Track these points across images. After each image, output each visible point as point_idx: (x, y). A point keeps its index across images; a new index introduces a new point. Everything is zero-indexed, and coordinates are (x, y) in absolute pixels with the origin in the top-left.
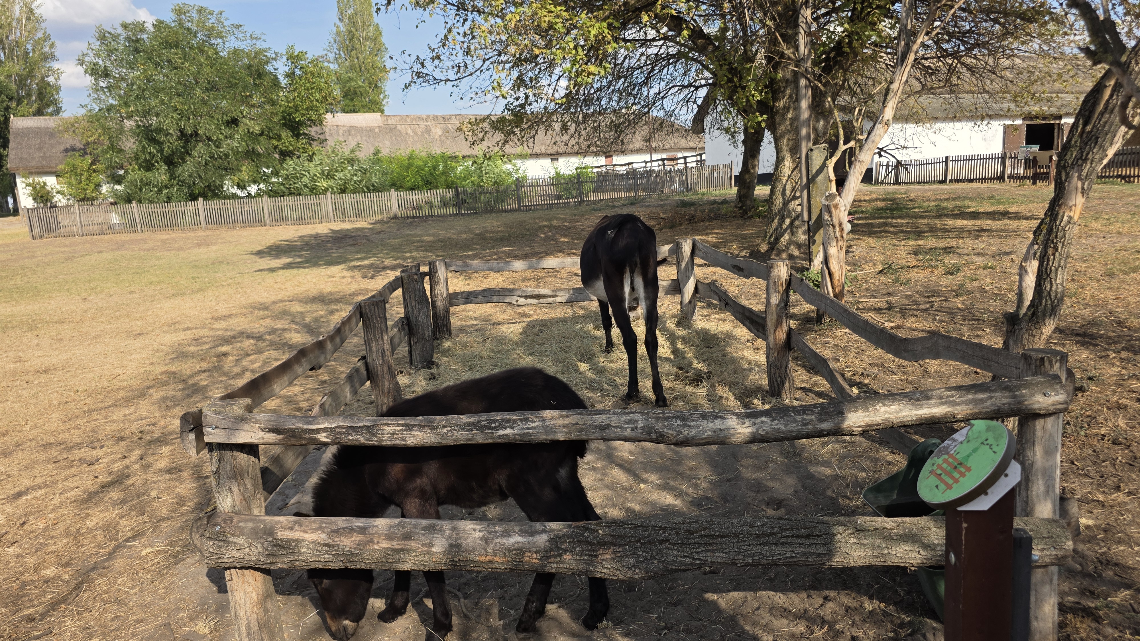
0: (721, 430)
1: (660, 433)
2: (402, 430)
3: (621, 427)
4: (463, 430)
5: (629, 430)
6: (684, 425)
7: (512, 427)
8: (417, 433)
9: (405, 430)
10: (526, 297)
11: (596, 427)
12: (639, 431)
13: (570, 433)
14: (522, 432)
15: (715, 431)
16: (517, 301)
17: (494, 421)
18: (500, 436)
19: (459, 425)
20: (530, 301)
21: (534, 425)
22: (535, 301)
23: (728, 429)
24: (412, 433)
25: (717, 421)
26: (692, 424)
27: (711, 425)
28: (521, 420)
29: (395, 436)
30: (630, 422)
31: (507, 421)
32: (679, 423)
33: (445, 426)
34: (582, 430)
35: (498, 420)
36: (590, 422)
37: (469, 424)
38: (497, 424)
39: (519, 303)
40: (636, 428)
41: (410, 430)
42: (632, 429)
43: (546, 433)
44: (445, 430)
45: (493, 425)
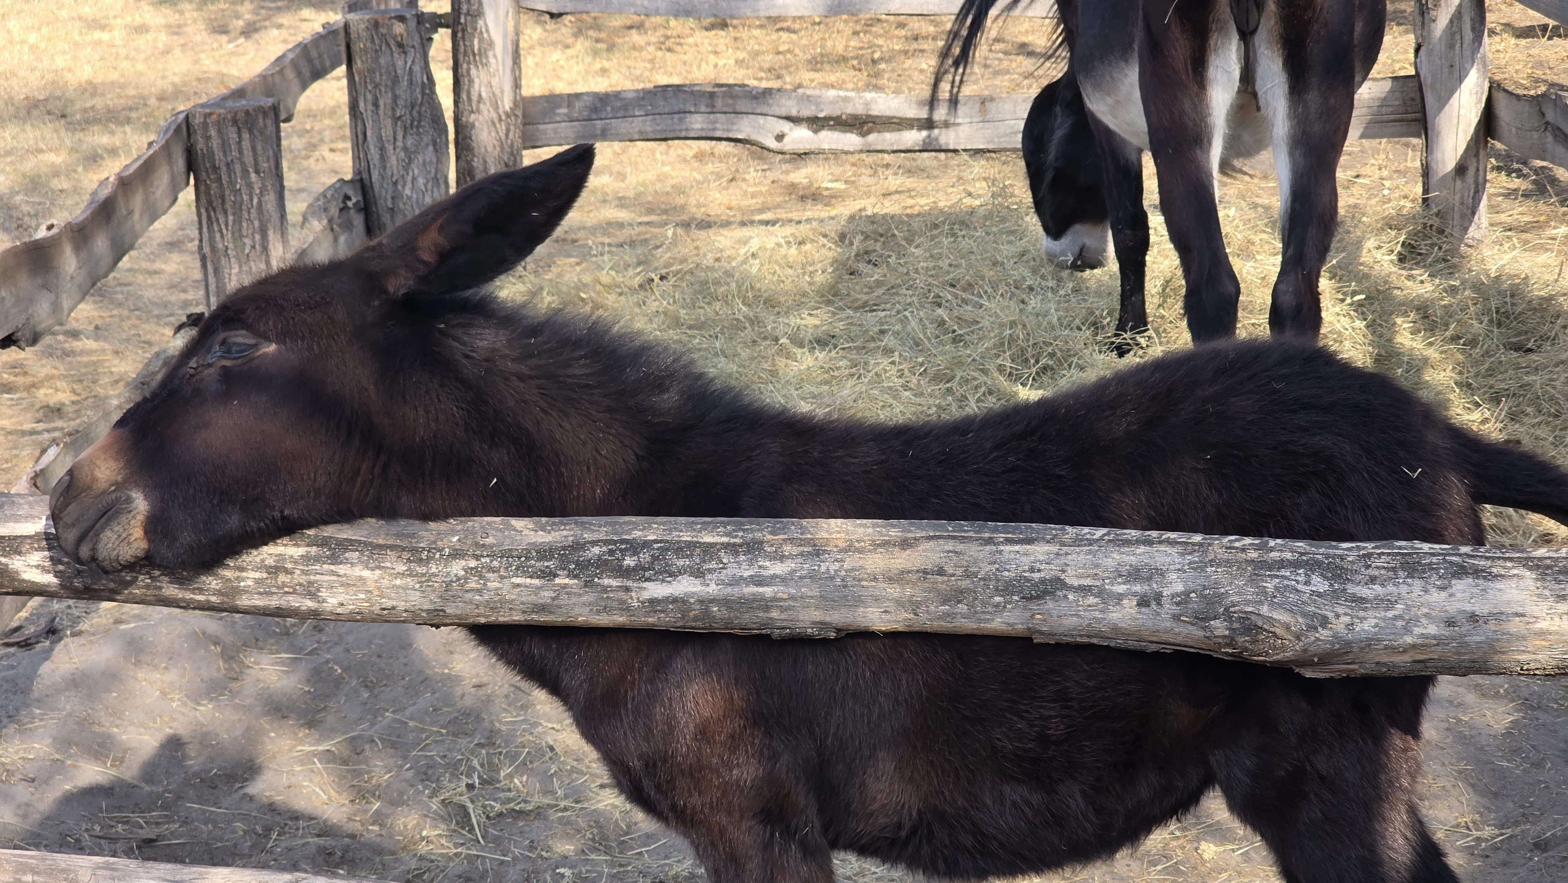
0: (1473, 618)
1: (1245, 618)
2: (306, 559)
3: (1101, 593)
4: (521, 570)
5: (1130, 606)
6: (1335, 595)
7: (698, 573)
8: (359, 571)
9: (317, 559)
10: (816, 123)
11: (1008, 588)
12: (1168, 608)
13: (914, 606)
14: (735, 591)
15: (1450, 623)
16: (780, 137)
17: (634, 547)
18: (653, 601)
19: (507, 554)
20: (829, 139)
21: (777, 568)
22: (851, 140)
23: (1498, 616)
24: (342, 569)
25: (1462, 586)
26: (1364, 592)
27: (1436, 597)
28: (733, 549)
29: (282, 578)
30: (1135, 575)
31: (681, 549)
32: (1320, 584)
33: (456, 554)
34: (956, 596)
35: (647, 544)
36: (986, 569)
37: (544, 553)
38: (645, 557)
39: (788, 144)
40: (1158, 598)
41: (334, 559)
42: (1143, 602)
43: (826, 601)
44: (457, 568)
45: (629, 562)
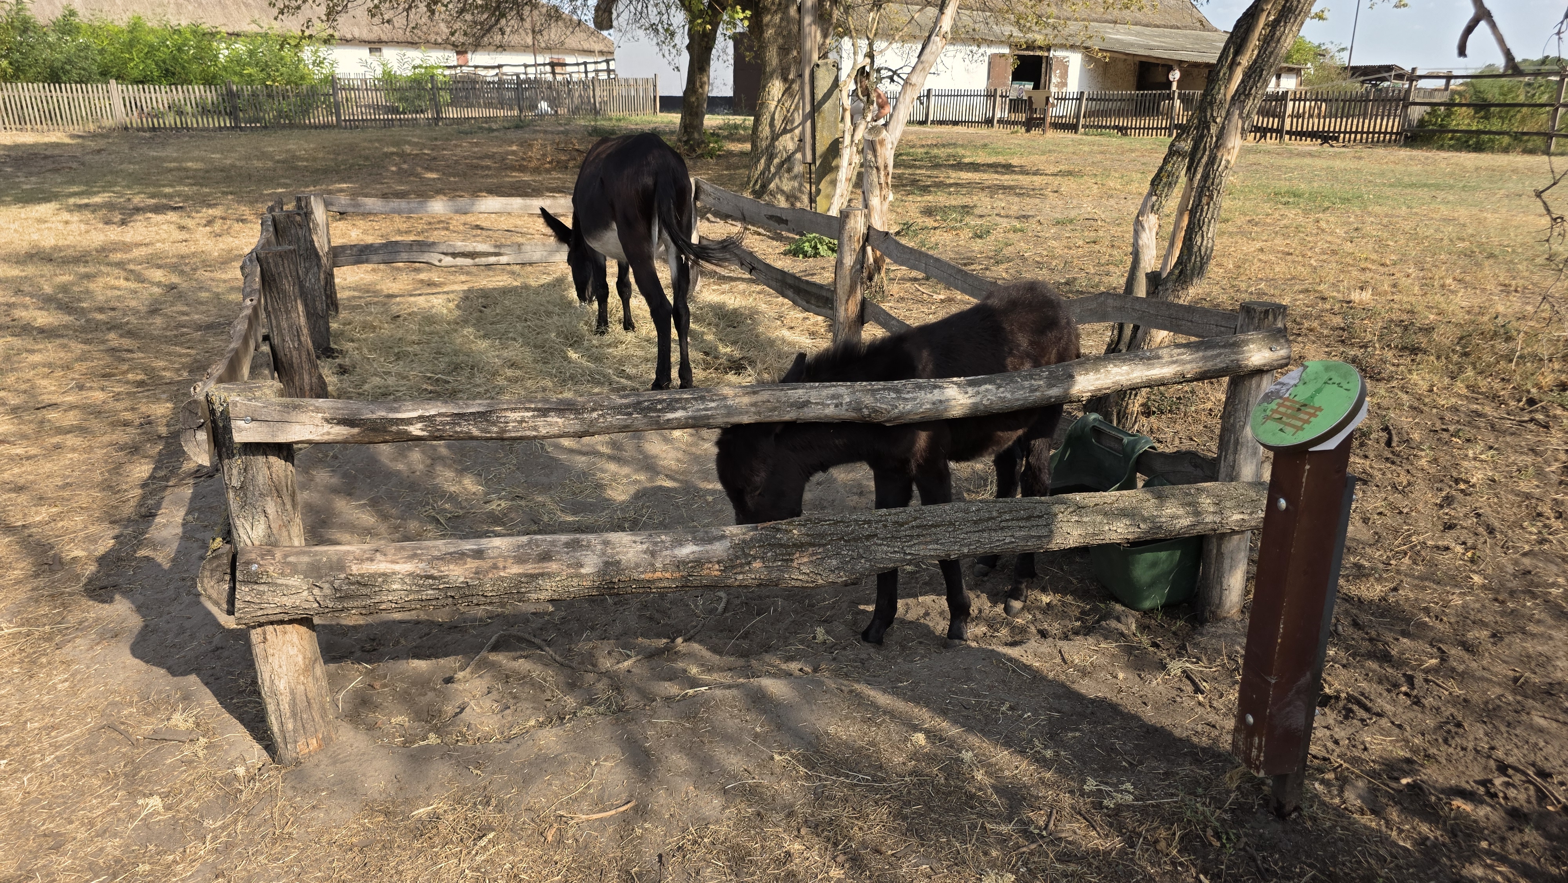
0: (941, 401)
1: (873, 408)
2: (533, 416)
3: (823, 404)
4: (620, 413)
5: (832, 408)
6: (899, 398)
7: (684, 409)
8: (556, 419)
9: (538, 416)
10: (454, 255)
11: (792, 405)
12: (845, 407)
13: (759, 413)
14: (698, 414)
15: (934, 404)
16: (440, 261)
17: (660, 401)
18: (668, 420)
19: (613, 408)
20: (460, 261)
21: (713, 405)
22: (468, 261)
23: (948, 400)
24: (549, 419)
25: (936, 391)
26: (907, 396)
27: (929, 396)
28: (695, 399)
29: (524, 425)
30: (833, 397)
31: (677, 401)
32: (894, 396)
33: (594, 410)
34: (774, 409)
35: (664, 400)
36: (784, 399)
37: (627, 406)
38: (665, 405)
39: (443, 263)
40: (841, 404)
41: (545, 416)
42: (836, 406)
43: (729, 414)
44: (595, 415)
45: (659, 407)
